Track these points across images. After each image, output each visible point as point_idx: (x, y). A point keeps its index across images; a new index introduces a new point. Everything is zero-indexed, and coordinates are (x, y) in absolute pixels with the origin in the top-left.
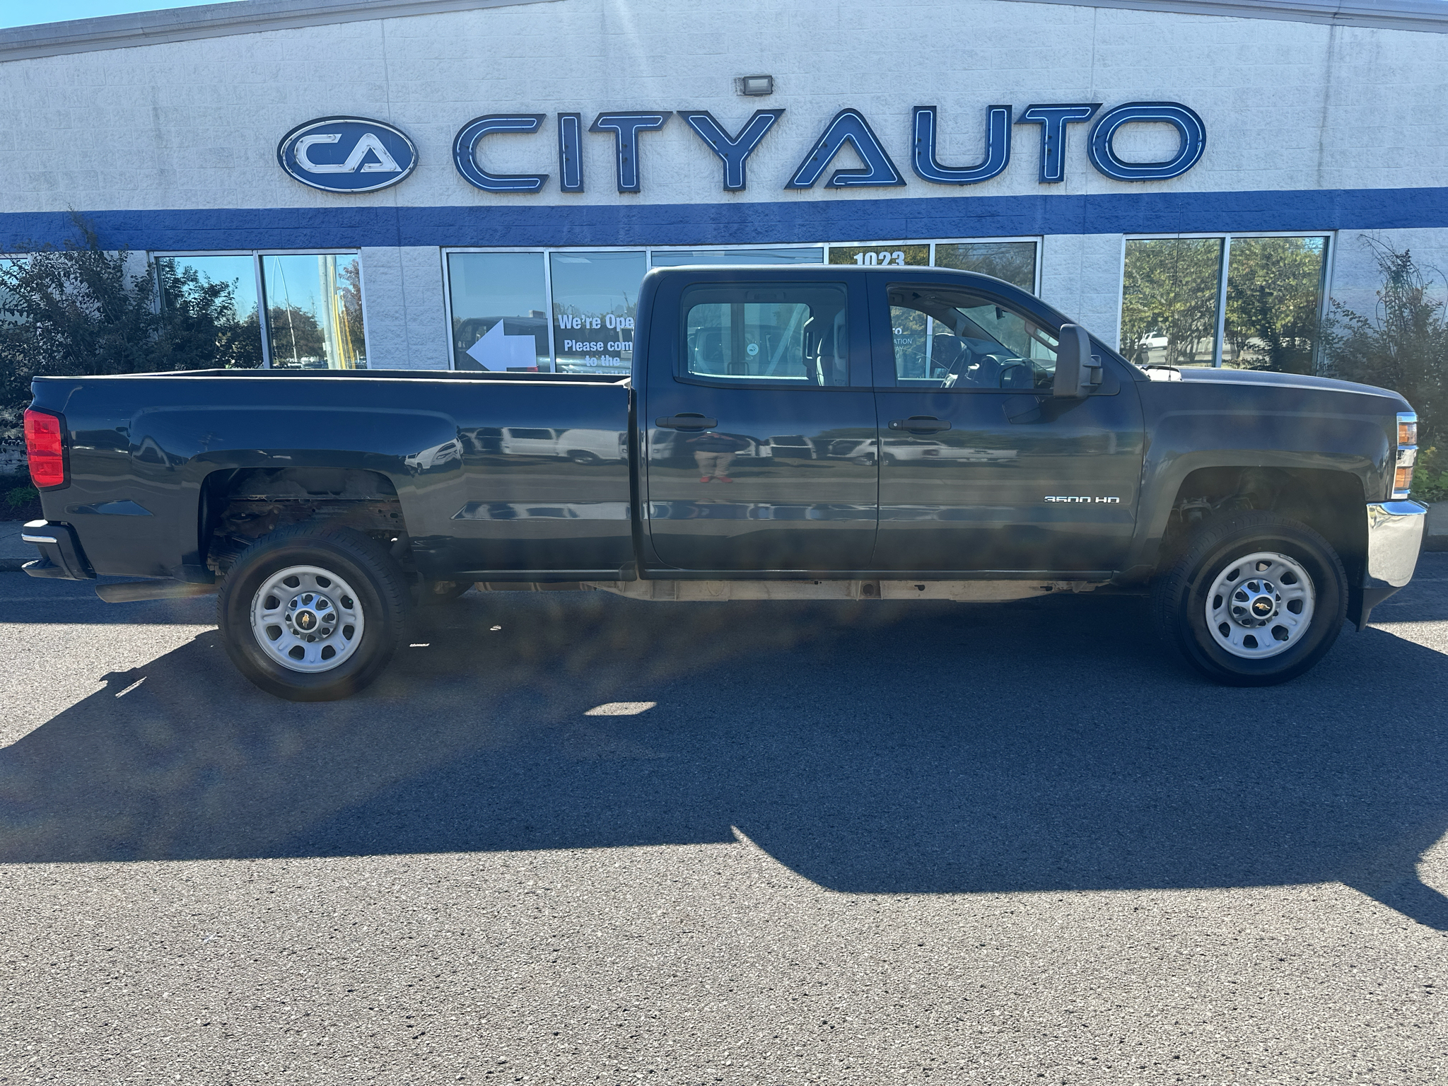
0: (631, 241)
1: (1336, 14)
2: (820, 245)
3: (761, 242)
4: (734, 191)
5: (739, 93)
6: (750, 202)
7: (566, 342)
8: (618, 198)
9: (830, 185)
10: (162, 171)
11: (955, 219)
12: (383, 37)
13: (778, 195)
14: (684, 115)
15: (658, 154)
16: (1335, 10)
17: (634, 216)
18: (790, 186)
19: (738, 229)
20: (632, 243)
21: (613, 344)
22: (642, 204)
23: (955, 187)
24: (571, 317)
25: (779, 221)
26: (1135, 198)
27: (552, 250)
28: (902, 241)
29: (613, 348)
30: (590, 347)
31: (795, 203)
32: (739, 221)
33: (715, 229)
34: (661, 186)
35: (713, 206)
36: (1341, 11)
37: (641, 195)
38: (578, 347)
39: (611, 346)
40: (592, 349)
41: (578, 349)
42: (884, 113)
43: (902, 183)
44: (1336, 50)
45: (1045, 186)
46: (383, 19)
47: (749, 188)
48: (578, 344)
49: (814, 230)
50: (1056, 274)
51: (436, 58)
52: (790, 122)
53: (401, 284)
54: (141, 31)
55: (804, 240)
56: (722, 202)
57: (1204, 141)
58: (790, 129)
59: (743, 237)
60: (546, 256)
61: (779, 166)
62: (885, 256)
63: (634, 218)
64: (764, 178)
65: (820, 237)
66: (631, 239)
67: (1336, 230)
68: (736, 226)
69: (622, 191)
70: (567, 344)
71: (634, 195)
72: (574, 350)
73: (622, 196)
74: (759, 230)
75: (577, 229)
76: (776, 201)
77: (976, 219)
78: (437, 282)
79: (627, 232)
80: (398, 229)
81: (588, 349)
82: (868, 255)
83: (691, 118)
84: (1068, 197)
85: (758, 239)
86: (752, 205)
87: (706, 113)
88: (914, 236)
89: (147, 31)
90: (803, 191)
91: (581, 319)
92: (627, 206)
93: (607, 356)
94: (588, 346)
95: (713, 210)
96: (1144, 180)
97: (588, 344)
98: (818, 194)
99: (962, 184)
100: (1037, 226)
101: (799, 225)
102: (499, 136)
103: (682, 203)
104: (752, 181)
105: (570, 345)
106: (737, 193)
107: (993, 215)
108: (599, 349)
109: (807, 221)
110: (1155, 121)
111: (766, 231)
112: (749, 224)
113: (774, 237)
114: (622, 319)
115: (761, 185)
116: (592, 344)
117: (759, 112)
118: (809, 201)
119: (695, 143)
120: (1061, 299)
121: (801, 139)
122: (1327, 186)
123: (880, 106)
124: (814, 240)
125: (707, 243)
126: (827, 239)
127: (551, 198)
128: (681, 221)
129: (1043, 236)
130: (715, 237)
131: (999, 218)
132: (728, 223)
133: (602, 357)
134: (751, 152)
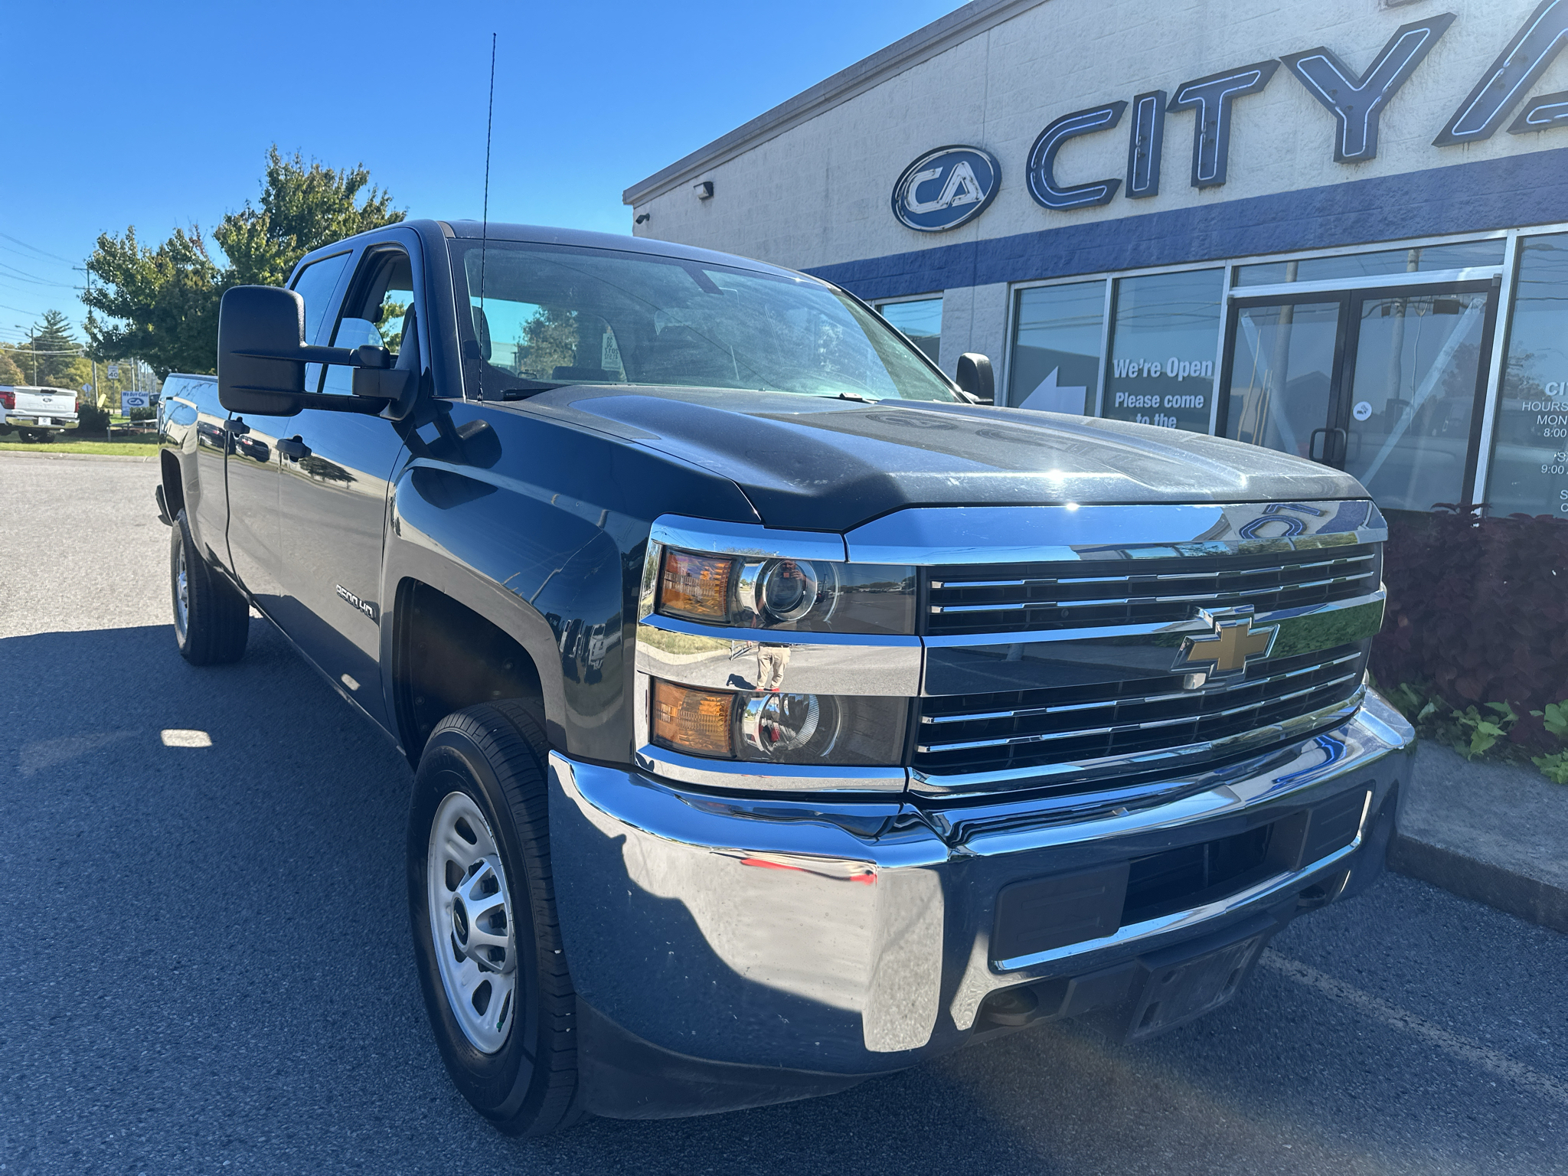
0: (1206, 254)
2: (1500, 234)
4: (1356, 161)
5: (1380, 7)
6: (1381, 175)
7: (1118, 394)
8: (1193, 197)
9: (1519, 128)
10: (825, 230)
12: (988, 50)
13: (1420, 158)
14: (1290, 60)
15: (1256, 125)
17: (1213, 219)
18: (1444, 140)
19: (1356, 222)
20: (1206, 257)
21: (1171, 399)
22: (1225, 200)
24: (1128, 361)
25: (1426, 201)
27: (1117, 275)
29: (1170, 404)
30: (1144, 402)
31: (1458, 167)
32: (1361, 208)
33: (1321, 226)
34: (1253, 171)
35: (1322, 189)
37: (1225, 189)
38: (1130, 401)
39: (1169, 401)
40: (1145, 405)
41: (1130, 405)
46: (989, 29)
47: (1382, 154)
48: (1131, 397)
49: (1490, 209)
51: (1030, 61)
52: (1464, 33)
53: (969, 328)
54: (823, 98)
55: (1467, 227)
56: (1336, 182)
58: (1459, 47)
59: (1365, 232)
60: (1109, 284)
63: (1213, 222)
64: (1408, 133)
65: (1496, 221)
66: (1206, 251)
68: (1353, 216)
69: (1197, 186)
70: (1119, 397)
71: (1216, 190)
72: (1125, 405)
73: (1196, 193)
74: (1391, 218)
75: (1144, 246)
76: (1425, 169)
78: (1000, 324)
79: (1202, 242)
80: (975, 267)
81: (1141, 405)
83: (1299, 64)
85: (1388, 233)
86: (1384, 180)
87: (1323, 51)
89: (827, 96)
90: (1473, 146)
91: (1139, 365)
92: (1206, 206)
93: (1162, 415)
94: (1142, 401)
95: (1322, 196)
97: (1142, 397)
98: (1497, 147)
101: (1462, 203)
102: (1078, 139)
103: (1279, 191)
104: (1388, 142)
105: (1121, 400)
106: (1362, 164)
108: (1154, 406)
109: (1476, 194)
111: (1402, 219)
112: (1375, 211)
113: (1413, 229)
114: (1187, 364)
115: (1403, 146)
116: (1146, 398)
117: (1403, 29)
118: (1483, 159)
121: (1481, 58)
124: (1490, 227)
126: (1512, 222)
127: (1122, 208)
128: (1276, 217)
130: (1321, 236)
132: (1343, 213)
133: (1157, 415)
134: (1387, 98)
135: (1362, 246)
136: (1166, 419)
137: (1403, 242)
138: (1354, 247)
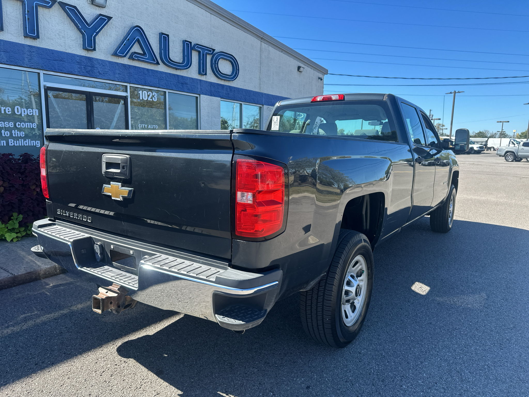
0: (32, 66)
1: (262, 38)
2: (126, 84)
3: (102, 78)
4: (88, 50)
5: (89, 2)
6: (96, 58)
8: (23, 40)
9: (131, 58)
11: (175, 83)
13: (108, 57)
14: (63, 4)
15: (47, 21)
16: (262, 37)
17: (34, 52)
18: (115, 54)
19: (91, 70)
21: (20, 124)
22: (39, 46)
23: (174, 69)
25: (109, 70)
26: (223, 86)
28: (157, 88)
29: (20, 126)
30: (4, 125)
31: (116, 63)
32: (91, 66)
33: (79, 68)
34: (49, 39)
35: (78, 56)
36: (264, 38)
37: (39, 41)
40: (6, 126)
42: (149, 32)
43: (158, 63)
44: (262, 49)
45: (200, 76)
47: (97, 51)
49: (125, 77)
50: (205, 110)
52: (114, 24)
55: (120, 81)
56: (82, 55)
57: (239, 70)
58: (112, 27)
59: (93, 74)
61: (108, 43)
62: (150, 94)
64: (102, 47)
65: (127, 81)
66: (32, 64)
67: (263, 105)
68: (89, 68)
69: (26, 36)
71: (33, 40)
73: (25, 39)
74: (100, 72)
76: (108, 60)
77: (181, 84)
79: (30, 60)
82: (144, 92)
83: (67, 7)
84: (206, 82)
85: (100, 76)
87: (75, 7)
88: (161, 87)
90: (119, 58)
92: (29, 46)
93: (16, 131)
95: (78, 58)
96: (225, 80)
97: (3, 123)
98: (125, 61)
99: (176, 69)
100: (199, 91)
101: (118, 73)
103: (61, 51)
106: (89, 52)
107: (186, 84)
108: (10, 126)
109: (121, 72)
110: (227, 60)
111: (103, 73)
112: (95, 68)
113: (107, 77)
115: (101, 51)
116: (5, 123)
117: (100, 15)
118: (122, 63)
119: (67, 21)
120: (207, 120)
121: (117, 33)
122: (262, 92)
123: (148, 28)
124: (124, 82)
125: (75, 74)
126: (129, 82)
128: (61, 60)
129: (200, 95)
130: (79, 72)
131: (188, 85)
132: (85, 66)
133: (13, 131)
134: (97, 33)
135: (91, 78)
136: (19, 132)
137: (100, 80)
138: (89, 78)
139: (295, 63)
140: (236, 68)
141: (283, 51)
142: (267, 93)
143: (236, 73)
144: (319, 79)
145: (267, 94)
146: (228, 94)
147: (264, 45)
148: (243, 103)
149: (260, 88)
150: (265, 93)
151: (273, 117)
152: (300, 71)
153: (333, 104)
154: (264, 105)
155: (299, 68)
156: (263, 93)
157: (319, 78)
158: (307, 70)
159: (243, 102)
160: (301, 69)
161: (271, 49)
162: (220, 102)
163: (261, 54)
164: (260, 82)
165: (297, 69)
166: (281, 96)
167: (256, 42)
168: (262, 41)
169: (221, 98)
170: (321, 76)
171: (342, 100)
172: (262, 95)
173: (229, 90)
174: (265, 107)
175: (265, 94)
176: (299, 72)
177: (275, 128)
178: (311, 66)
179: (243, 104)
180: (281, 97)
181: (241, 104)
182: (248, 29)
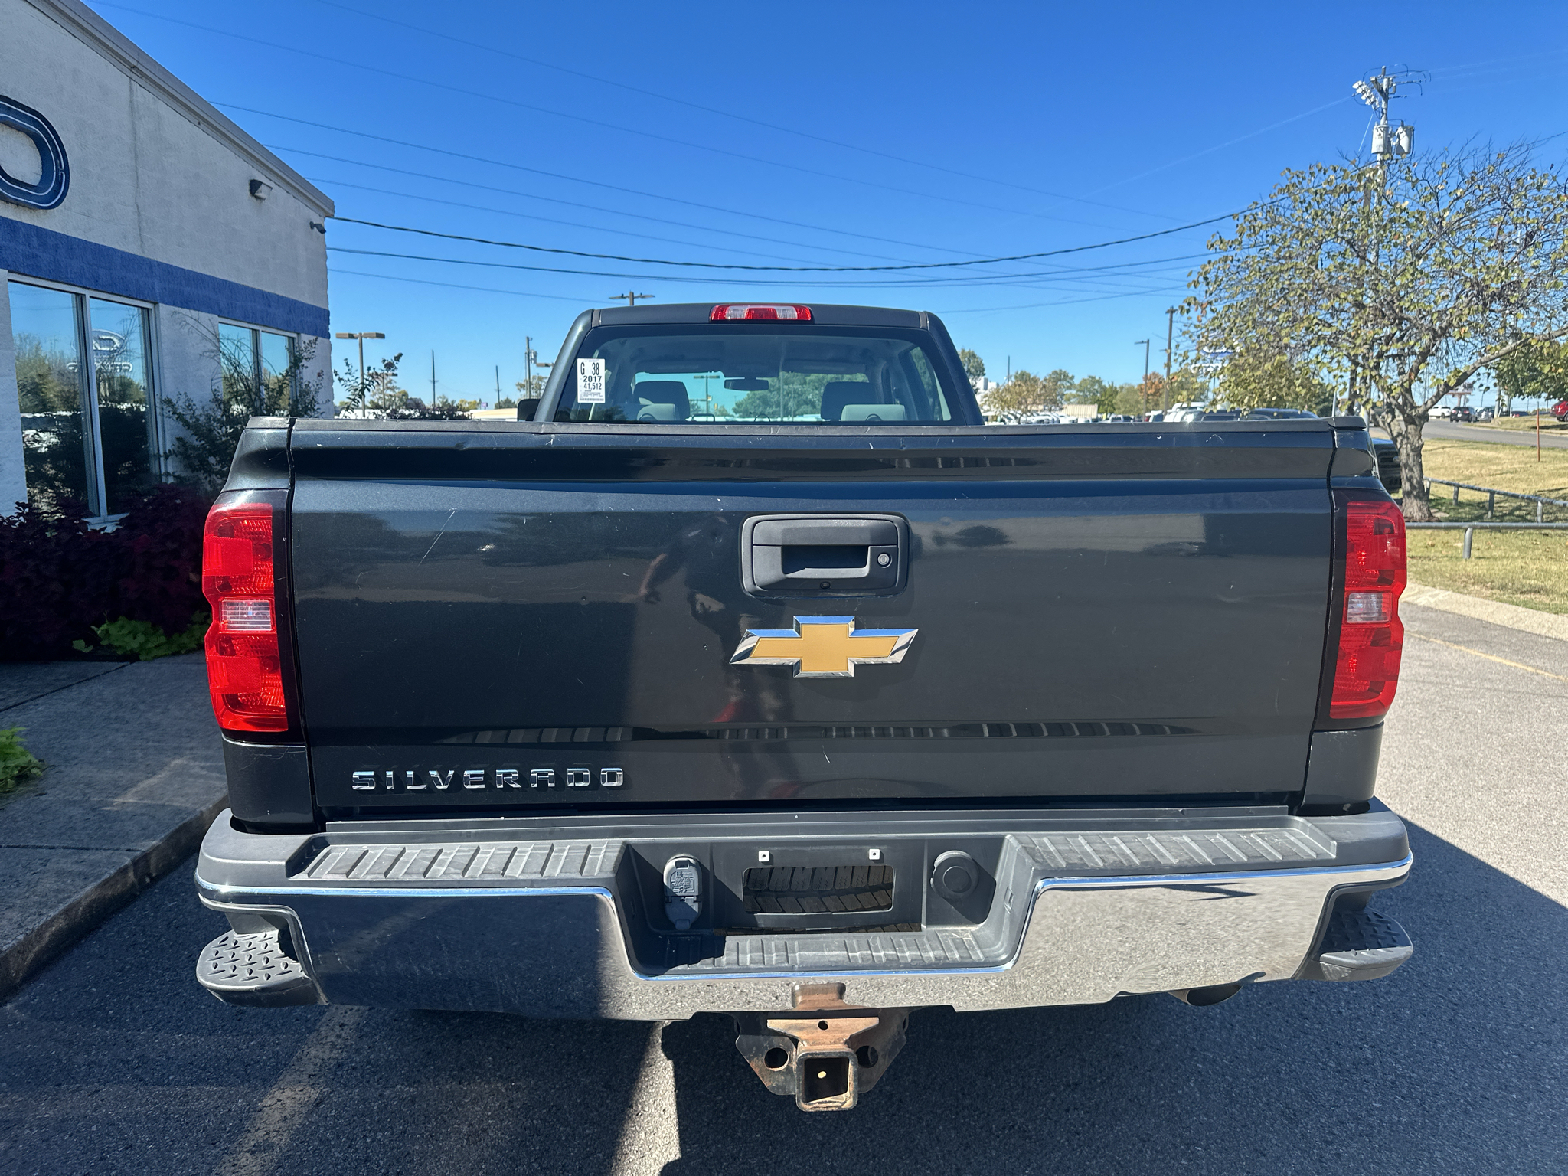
1: (135, 67)
16: (135, 63)
36: (139, 66)
44: (135, 108)
67: (157, 304)
96: (17, 204)
122: (147, 255)
139: (244, 170)
140: (59, 165)
141: (201, 121)
142: (166, 262)
143: (59, 183)
144: (312, 228)
145: (168, 265)
146: (35, 256)
147: (144, 96)
148: (87, 293)
149: (142, 243)
150: (159, 260)
151: (580, 361)
152: (257, 198)
153: (783, 332)
154: (160, 304)
155: (254, 186)
156: (154, 261)
157: (312, 226)
158: (276, 194)
159: (88, 289)
160: (262, 192)
161: (164, 109)
162: (7, 285)
163: (133, 124)
164: (139, 222)
165: (248, 187)
166: (209, 274)
167: (116, 79)
168: (134, 77)
169: (9, 271)
170: (317, 220)
171: (807, 322)
172: (151, 268)
173: (35, 241)
174: (164, 309)
175: (159, 264)
176: (254, 199)
177: (589, 397)
178: (288, 183)
179: (87, 297)
180: (209, 276)
181: (80, 298)
182: (85, 25)
